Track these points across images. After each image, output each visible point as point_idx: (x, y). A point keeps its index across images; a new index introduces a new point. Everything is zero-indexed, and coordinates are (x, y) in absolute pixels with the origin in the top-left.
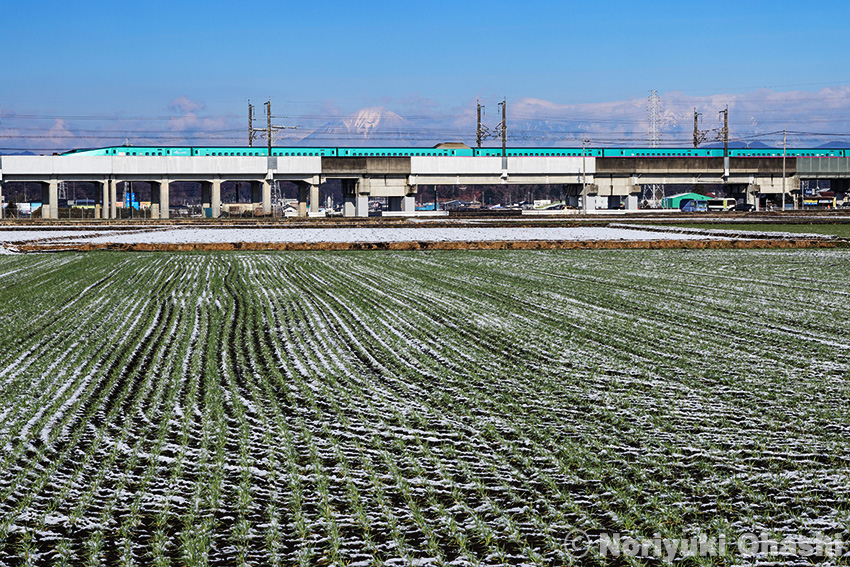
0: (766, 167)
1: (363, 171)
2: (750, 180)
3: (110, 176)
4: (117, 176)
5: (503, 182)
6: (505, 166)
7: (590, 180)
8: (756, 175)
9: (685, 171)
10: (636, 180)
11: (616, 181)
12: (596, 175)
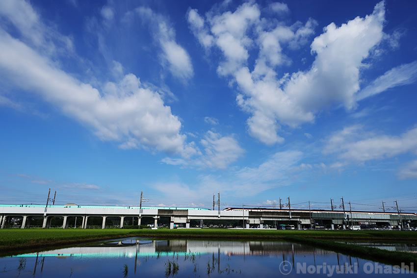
0: (302, 215)
1: (172, 214)
2: (298, 220)
3: (85, 215)
4: (88, 215)
5: (219, 219)
6: (219, 213)
7: (247, 219)
8: (300, 218)
9: (277, 216)
10: (262, 219)
11: (255, 219)
12: (249, 217)
